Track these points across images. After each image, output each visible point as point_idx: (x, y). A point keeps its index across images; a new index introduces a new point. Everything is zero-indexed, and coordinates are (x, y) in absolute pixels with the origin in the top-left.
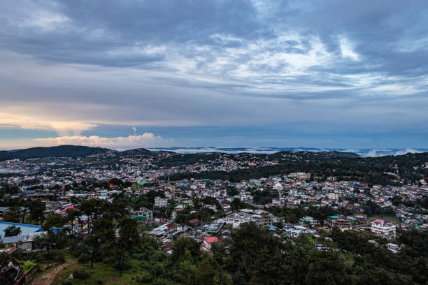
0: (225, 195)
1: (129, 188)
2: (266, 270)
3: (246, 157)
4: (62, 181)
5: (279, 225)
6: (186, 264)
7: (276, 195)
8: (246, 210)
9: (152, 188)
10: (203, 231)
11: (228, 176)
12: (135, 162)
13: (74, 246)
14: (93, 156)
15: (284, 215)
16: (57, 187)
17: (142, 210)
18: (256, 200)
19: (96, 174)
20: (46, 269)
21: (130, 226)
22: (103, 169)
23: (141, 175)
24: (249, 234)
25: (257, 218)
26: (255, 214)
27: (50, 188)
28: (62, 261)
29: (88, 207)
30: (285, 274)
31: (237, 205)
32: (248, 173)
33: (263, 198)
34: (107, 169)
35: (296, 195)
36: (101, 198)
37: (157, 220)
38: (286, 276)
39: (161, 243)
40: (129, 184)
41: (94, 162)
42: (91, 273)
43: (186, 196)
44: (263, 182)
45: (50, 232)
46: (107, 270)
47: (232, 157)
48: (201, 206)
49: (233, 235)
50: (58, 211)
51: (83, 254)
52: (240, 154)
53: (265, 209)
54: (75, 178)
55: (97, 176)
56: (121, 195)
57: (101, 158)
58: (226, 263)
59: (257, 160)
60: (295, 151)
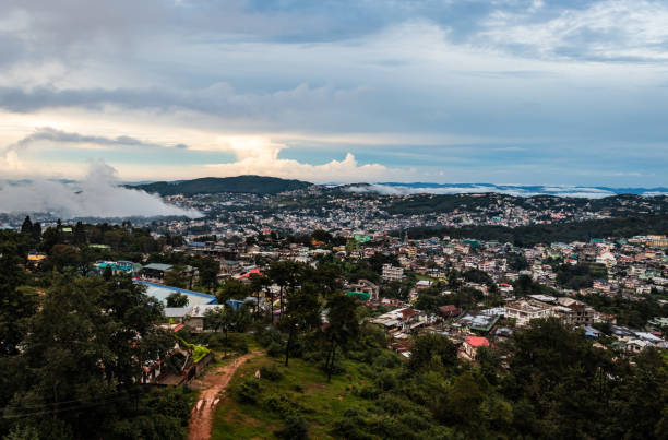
0: (504, 268)
1: (343, 247)
2: (576, 404)
3: (547, 202)
4: (242, 231)
5: (605, 329)
6: (433, 376)
7: (601, 273)
8: (542, 297)
9: (379, 249)
10: (463, 326)
11: (511, 235)
12: (352, 205)
13: (260, 329)
14: (288, 193)
15: (616, 312)
16: (236, 239)
17: (362, 284)
18: (562, 281)
19: (292, 223)
20: (223, 359)
21: (345, 308)
22: (302, 215)
23: (361, 227)
24: (548, 339)
25: (563, 312)
26: (559, 304)
27: (224, 240)
28: (245, 351)
29: (281, 273)
30: (613, 415)
31: (526, 287)
32: (549, 232)
33: (575, 277)
34: (308, 215)
35: (642, 277)
36: (300, 259)
37: (386, 301)
38: (615, 419)
39: (393, 339)
40: (341, 241)
41: (289, 203)
42: (286, 372)
43: (435, 266)
44: (577, 250)
45: (227, 306)
46: (308, 371)
47: (519, 202)
48: (460, 284)
49: (516, 337)
50: (237, 276)
51: (273, 343)
52: (536, 198)
53: (579, 297)
54: (261, 226)
55: (293, 226)
56: (330, 257)
57: (300, 198)
58: (502, 384)
59: (569, 209)
60: (645, 195)
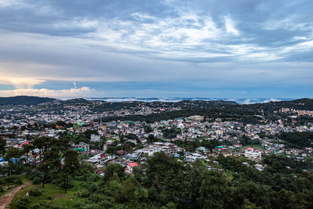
0: (143, 132)
1: (71, 128)
2: (172, 185)
3: (158, 104)
4: (19, 123)
5: (181, 153)
6: (114, 183)
7: (179, 132)
8: (158, 143)
9: (89, 128)
10: (127, 159)
11: (145, 119)
12: (75, 108)
13: (29, 172)
14: (43, 104)
15: (185, 146)
16: (15, 128)
17: (82, 144)
18: (165, 136)
19: (45, 118)
20: (8, 189)
21: (72, 156)
22: (51, 114)
23: (80, 118)
24: (160, 160)
25: (166, 148)
26: (164, 145)
27: (9, 128)
28: (20, 183)
29: (39, 143)
30: (185, 188)
31: (152, 140)
32: (159, 116)
33: (170, 134)
34: (54, 114)
35: (193, 132)
36: (49, 135)
37: (93, 151)
39: (96, 168)
40: (71, 125)
41: (44, 109)
42: (43, 191)
43: (113, 133)
44: (170, 123)
45: (10, 162)
46: (55, 189)
47: (148, 104)
48: (125, 140)
49: (148, 161)
50: (16, 146)
51: (36, 177)
52: (154, 103)
53: (172, 142)
54: (29, 120)
55: (46, 119)
56: (65, 133)
57: (49, 106)
58: (144, 181)
59: (166, 107)
60: (194, 100)
